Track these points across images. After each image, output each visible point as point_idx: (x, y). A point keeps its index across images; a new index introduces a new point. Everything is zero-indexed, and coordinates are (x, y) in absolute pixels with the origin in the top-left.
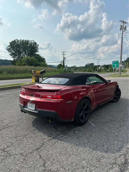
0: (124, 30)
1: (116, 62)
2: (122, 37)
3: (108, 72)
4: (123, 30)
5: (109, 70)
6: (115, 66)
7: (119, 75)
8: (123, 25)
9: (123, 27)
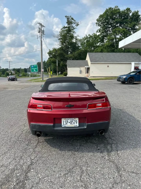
0: (43, 33)
1: (34, 66)
2: (41, 41)
3: (21, 76)
4: (41, 33)
5: (22, 75)
6: (34, 70)
7: (42, 80)
8: (41, 28)
9: (41, 30)
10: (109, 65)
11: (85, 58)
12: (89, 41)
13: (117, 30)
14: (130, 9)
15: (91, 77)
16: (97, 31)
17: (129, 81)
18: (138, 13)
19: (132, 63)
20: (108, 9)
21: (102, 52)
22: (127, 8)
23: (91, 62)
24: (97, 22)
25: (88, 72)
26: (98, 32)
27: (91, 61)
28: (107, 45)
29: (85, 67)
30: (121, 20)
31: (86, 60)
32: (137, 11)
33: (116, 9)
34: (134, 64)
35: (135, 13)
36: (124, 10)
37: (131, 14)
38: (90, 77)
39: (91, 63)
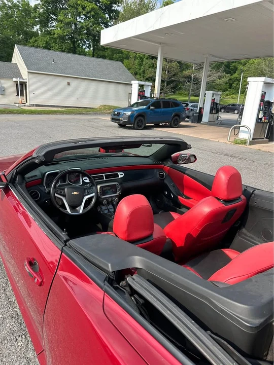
10: (71, 81)
11: (8, 58)
12: (11, 16)
15: (33, 105)
17: (138, 123)
19: (133, 82)
21: (50, 49)
23: (28, 69)
25: (22, 95)
27: (28, 67)
28: (58, 34)
29: (14, 79)
31: (13, 61)
34: (137, 85)
38: (28, 106)
39: (29, 72)
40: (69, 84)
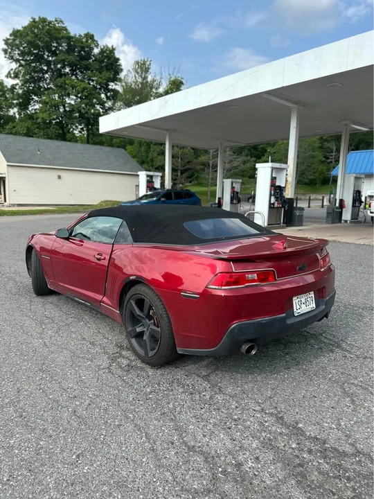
10: (62, 174)
13: (67, 82)
14: (95, 38)
15: (14, 205)
16: (9, 73)
18: (114, 53)
19: (139, 173)
20: (37, 19)
21: (32, 136)
22: (86, 32)
23: (8, 161)
24: (5, 47)
26: (10, 77)
28: (42, 118)
30: (77, 60)
32: (112, 47)
33: (57, 25)
34: (145, 176)
35: (106, 50)
36: (80, 36)
37: (96, 51)
38: (8, 207)
39: (8, 165)
40: (59, 177)
